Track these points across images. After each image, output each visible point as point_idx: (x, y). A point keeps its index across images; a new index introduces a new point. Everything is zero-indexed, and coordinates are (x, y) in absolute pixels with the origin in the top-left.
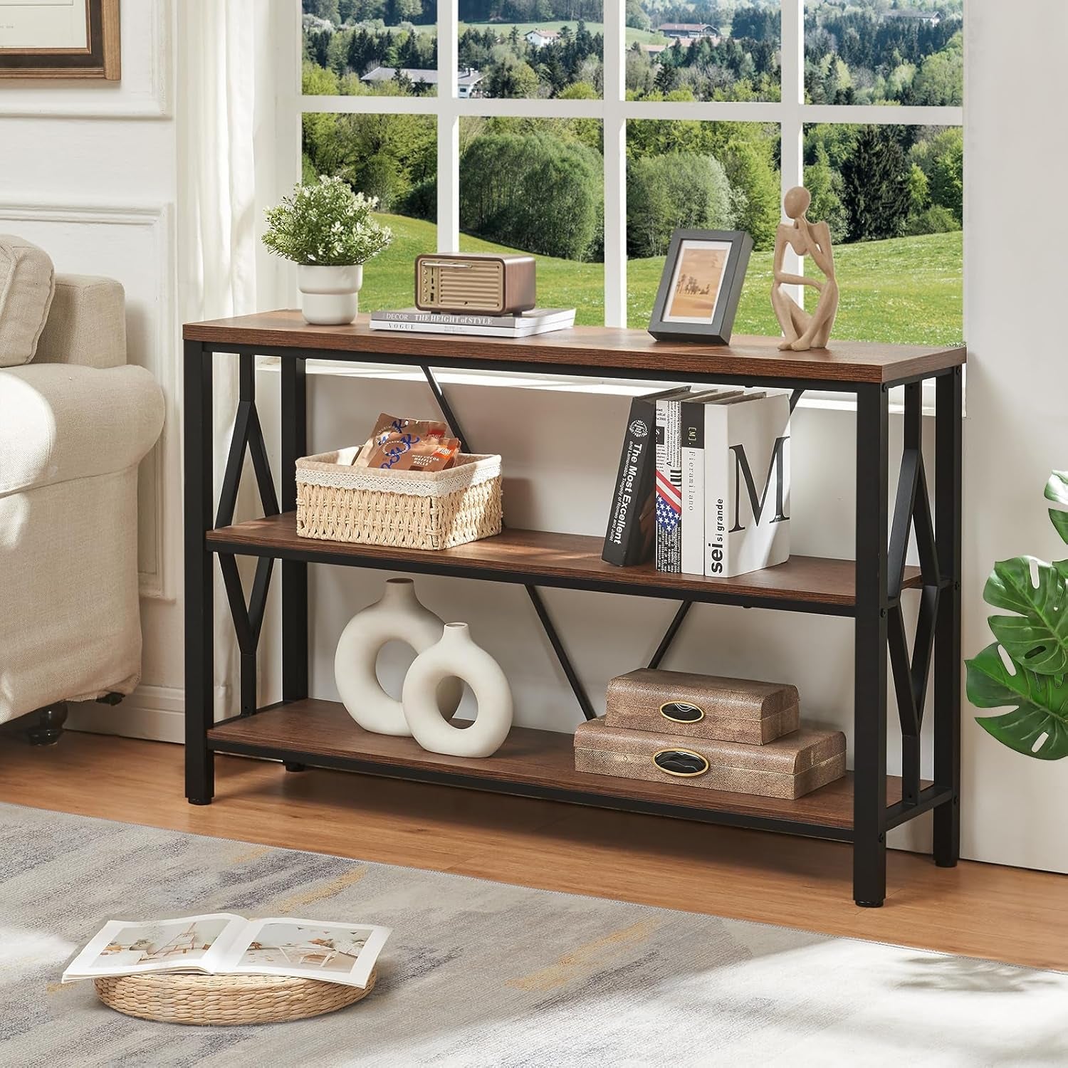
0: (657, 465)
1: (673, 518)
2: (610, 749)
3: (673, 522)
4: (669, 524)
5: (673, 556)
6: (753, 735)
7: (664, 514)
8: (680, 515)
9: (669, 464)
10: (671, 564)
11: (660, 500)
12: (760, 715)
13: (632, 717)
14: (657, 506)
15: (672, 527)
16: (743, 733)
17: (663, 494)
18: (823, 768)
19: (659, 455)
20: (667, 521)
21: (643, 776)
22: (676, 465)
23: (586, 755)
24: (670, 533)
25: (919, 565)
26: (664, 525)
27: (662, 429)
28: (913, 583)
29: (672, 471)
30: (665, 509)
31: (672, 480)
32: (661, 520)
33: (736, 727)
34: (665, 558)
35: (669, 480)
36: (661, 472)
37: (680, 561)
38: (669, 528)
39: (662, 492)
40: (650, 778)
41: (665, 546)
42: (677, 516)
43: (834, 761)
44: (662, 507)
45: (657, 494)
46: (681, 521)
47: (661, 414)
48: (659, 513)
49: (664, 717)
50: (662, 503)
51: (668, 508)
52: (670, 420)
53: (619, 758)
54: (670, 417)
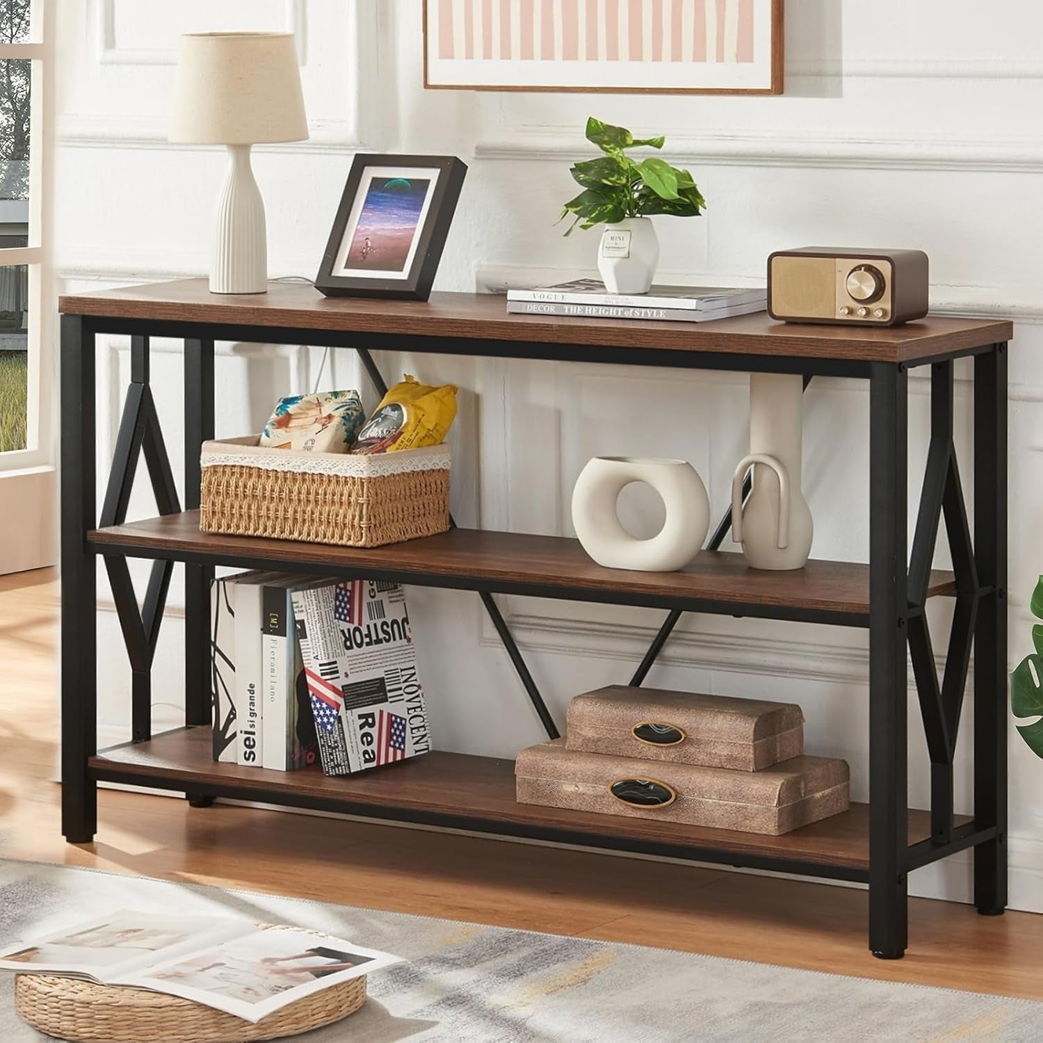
0: (304, 662)
1: (331, 715)
2: (559, 777)
3: (332, 720)
4: (329, 723)
5: (339, 756)
6: (744, 760)
7: (322, 713)
8: (338, 711)
9: (316, 658)
10: (339, 765)
11: (314, 698)
12: (752, 737)
13: (599, 740)
14: (313, 706)
15: (332, 725)
16: (731, 758)
17: (316, 692)
18: (818, 801)
19: (305, 651)
20: (325, 720)
21: (597, 809)
22: (324, 658)
23: (529, 784)
24: (331, 732)
25: (952, 570)
26: (324, 725)
27: (302, 622)
28: (943, 590)
29: (321, 665)
30: (321, 708)
31: (322, 674)
32: (319, 720)
33: (722, 751)
34: (332, 760)
35: (320, 675)
36: (310, 669)
37: (348, 760)
38: (329, 727)
39: (314, 689)
40: (605, 811)
41: (329, 747)
42: (335, 712)
43: (832, 794)
44: (318, 705)
45: (311, 693)
46: (340, 717)
47: (298, 607)
48: (315, 713)
49: (637, 740)
50: (317, 701)
51: (324, 705)
52: (309, 611)
53: (569, 788)
54: (308, 607)
